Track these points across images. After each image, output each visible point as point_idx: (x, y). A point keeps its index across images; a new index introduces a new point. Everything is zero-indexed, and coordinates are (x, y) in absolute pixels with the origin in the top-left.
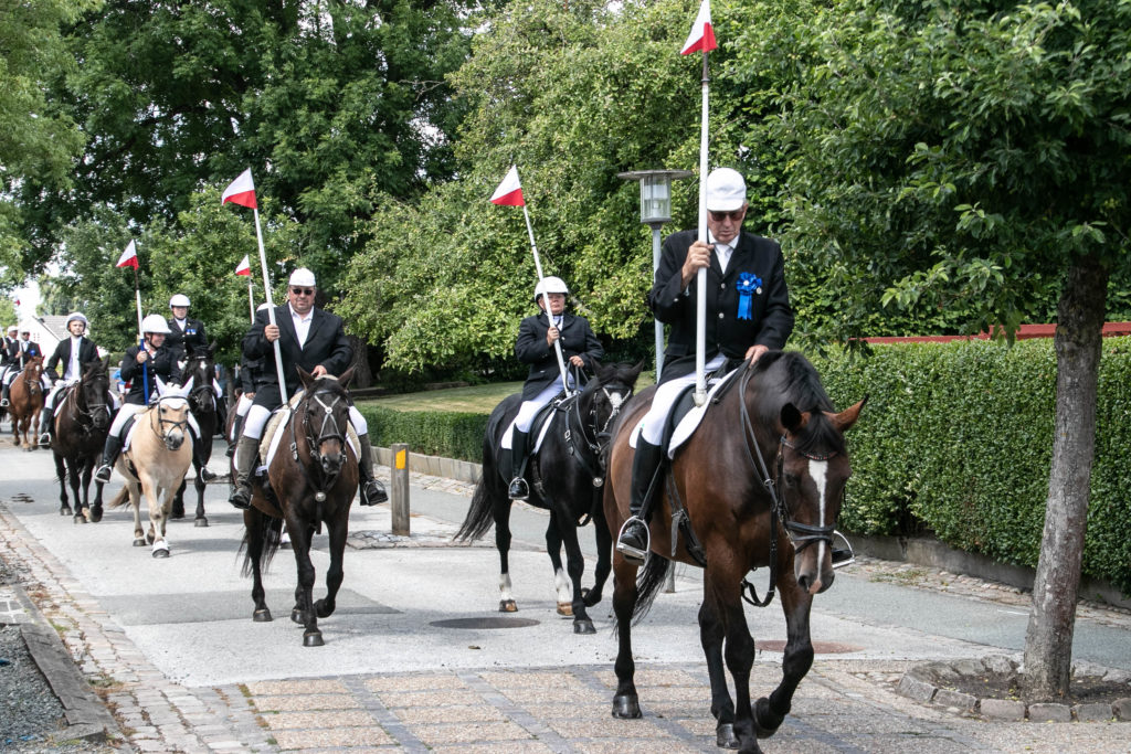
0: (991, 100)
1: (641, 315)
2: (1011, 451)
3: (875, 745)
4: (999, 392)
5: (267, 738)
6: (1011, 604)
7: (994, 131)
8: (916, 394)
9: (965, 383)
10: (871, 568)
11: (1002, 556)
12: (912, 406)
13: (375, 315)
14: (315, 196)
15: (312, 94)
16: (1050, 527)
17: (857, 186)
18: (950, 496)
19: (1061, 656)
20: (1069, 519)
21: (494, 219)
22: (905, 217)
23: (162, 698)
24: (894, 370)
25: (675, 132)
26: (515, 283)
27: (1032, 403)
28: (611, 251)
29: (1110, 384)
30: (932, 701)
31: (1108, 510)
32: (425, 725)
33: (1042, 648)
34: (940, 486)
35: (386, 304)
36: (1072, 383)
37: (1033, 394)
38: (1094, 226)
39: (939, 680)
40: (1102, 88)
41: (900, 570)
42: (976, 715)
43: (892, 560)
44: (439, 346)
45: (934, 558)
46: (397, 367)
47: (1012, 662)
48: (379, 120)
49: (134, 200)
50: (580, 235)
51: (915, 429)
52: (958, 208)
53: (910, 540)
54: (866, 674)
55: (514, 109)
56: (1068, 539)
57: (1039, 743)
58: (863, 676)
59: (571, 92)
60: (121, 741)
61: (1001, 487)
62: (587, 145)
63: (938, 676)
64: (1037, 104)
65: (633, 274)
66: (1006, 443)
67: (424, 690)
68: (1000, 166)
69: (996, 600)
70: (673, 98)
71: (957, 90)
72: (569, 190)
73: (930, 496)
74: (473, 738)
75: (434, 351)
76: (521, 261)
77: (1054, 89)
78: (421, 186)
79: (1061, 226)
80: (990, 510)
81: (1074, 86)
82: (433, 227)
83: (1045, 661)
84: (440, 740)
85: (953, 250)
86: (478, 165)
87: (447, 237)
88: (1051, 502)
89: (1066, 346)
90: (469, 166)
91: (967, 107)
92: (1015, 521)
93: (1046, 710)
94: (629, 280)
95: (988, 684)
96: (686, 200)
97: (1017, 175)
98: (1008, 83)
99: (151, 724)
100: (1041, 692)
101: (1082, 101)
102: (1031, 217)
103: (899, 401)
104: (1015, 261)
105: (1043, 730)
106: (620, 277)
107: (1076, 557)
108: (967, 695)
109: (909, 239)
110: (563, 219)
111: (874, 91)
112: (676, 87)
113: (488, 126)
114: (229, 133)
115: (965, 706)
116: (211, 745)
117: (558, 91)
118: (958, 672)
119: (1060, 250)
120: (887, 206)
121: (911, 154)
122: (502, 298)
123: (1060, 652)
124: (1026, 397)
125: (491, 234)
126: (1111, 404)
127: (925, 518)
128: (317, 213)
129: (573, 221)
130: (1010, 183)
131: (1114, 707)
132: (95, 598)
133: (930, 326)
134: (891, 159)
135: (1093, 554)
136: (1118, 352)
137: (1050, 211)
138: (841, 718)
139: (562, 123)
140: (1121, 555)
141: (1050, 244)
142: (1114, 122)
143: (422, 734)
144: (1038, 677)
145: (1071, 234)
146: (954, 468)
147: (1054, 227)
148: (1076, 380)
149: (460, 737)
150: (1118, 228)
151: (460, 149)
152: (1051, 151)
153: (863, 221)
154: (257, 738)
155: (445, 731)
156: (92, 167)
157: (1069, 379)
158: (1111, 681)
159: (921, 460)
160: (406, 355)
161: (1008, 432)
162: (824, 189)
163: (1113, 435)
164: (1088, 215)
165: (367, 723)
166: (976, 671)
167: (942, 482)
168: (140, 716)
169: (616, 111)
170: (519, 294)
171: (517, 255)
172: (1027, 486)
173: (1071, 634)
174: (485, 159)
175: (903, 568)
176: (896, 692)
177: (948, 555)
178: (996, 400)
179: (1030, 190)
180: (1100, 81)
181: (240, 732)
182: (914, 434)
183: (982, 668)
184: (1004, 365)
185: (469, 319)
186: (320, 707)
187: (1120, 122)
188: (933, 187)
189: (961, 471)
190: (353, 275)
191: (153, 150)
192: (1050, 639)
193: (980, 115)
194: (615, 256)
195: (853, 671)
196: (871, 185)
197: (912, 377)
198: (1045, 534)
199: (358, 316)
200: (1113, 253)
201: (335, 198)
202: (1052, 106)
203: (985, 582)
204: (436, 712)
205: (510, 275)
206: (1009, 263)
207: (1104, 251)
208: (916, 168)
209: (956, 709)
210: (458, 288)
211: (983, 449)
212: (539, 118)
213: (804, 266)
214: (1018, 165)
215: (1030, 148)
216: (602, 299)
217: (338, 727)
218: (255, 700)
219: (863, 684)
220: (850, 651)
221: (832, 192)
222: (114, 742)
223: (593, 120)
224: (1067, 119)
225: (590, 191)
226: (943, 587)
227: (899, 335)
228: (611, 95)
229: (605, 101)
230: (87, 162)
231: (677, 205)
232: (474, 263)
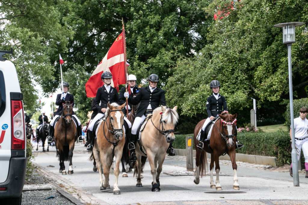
1: (281, 92)
13: (177, 100)
14: (153, 60)
15: (151, 22)
21: (222, 59)
26: (231, 82)
28: (268, 69)
35: (181, 95)
44: (202, 106)
46: (186, 115)
48: (177, 31)
49: (87, 65)
50: (256, 63)
59: (253, 7)
65: (278, 76)
75: (200, 108)
76: (233, 74)
82: (199, 66)
86: (216, 41)
90: (212, 42)
94: (276, 78)
106: (272, 78)
110: (249, 57)
112: (295, 3)
122: (226, 88)
125: (222, 64)
128: (154, 66)
129: (253, 58)
132: (81, 187)
139: (249, 19)
151: (209, 37)
156: (72, 53)
160: (189, 110)
169: (271, 13)
170: (232, 86)
171: (231, 72)
174: (218, 39)
190: (169, 85)
191: (94, 46)
194: (270, 70)
199: (171, 100)
201: (161, 61)
205: (229, 79)
216: (265, 87)
223: (262, 17)
228: (269, 7)
229: (266, 9)
230: (71, 51)
231: (295, 49)
232: (215, 75)
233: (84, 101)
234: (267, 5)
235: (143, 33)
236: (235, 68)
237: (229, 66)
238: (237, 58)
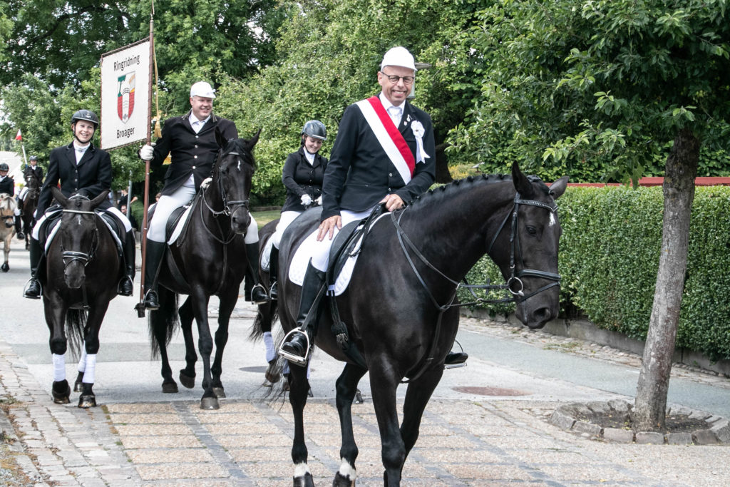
0: (619, 21)
2: (640, 263)
3: (528, 456)
4: (633, 222)
5: (116, 441)
6: (636, 366)
7: (622, 42)
8: (579, 222)
9: (611, 215)
10: (545, 340)
11: (632, 334)
12: (576, 230)
14: (176, 78)
16: (656, 313)
17: (531, 77)
18: (599, 292)
19: (660, 400)
20: (668, 309)
21: (300, 94)
22: (564, 99)
23: (47, 413)
24: (565, 205)
25: (426, 37)
27: (655, 230)
29: (707, 218)
30: (572, 428)
31: (702, 304)
32: (225, 435)
33: (648, 395)
34: (593, 285)
36: (674, 215)
37: (656, 224)
38: (688, 109)
39: (578, 415)
40: (696, 14)
41: (564, 342)
42: (600, 439)
43: (559, 335)
44: (260, 180)
45: (588, 335)
47: (629, 404)
48: (225, 22)
49: (54, 72)
51: (577, 246)
52: (596, 94)
53: (572, 321)
54: (530, 410)
55: (317, 17)
56: (667, 321)
57: (639, 457)
58: (528, 411)
59: (354, 7)
60: (14, 440)
61: (633, 287)
62: (364, 44)
63: (578, 413)
64: (652, 25)
66: (637, 257)
67: (228, 413)
68: (625, 67)
69: (626, 363)
70: (424, 13)
71: (597, 13)
72: (353, 75)
73: (585, 292)
74: (256, 445)
75: (256, 184)
77: (663, 15)
78: (253, 69)
79: (666, 108)
80: (625, 302)
81: (677, 12)
82: (260, 98)
83: (649, 404)
84: (234, 446)
85: (595, 123)
86: (291, 55)
87: (269, 105)
88: (656, 296)
89: (671, 191)
90: (285, 55)
91: (603, 25)
92: (641, 310)
93: (647, 436)
95: (611, 419)
96: (431, 84)
97: (637, 72)
98: (631, 10)
99: (37, 430)
100: (645, 425)
101: (681, 23)
102: (647, 102)
103: (568, 227)
104: (634, 131)
105: (643, 449)
107: (672, 334)
108: (596, 425)
109: (565, 115)
110: (347, 95)
111: (542, 12)
112: (427, 6)
113: (300, 28)
114: (121, 27)
115: (593, 432)
116: (77, 445)
117: (346, 5)
118: (592, 410)
119: (665, 124)
120: (551, 91)
121: (568, 56)
123: (660, 397)
124: (651, 226)
125: (298, 103)
126: (707, 232)
127: (582, 307)
129: (355, 97)
130: (633, 78)
131: (693, 436)
132: (10, 345)
133: (596, 177)
134: (556, 59)
135: (691, 333)
136: (714, 196)
137: (660, 98)
138: (508, 439)
139: (348, 28)
140: (710, 334)
141: (659, 121)
142: (704, 38)
143: (222, 441)
144: (644, 414)
145: (671, 115)
146: (602, 273)
147: (662, 109)
148: (676, 214)
149: (248, 444)
150: (705, 111)
151: (280, 44)
152: (660, 57)
153: (536, 101)
154: (110, 441)
155: (238, 439)
156: (23, 47)
157: (671, 213)
158: (694, 419)
159: (580, 267)
161: (638, 249)
162: (510, 78)
163: (708, 253)
164: (685, 101)
165: (186, 433)
166: (604, 410)
167: (594, 283)
168: (30, 424)
169: (386, 21)
172: (650, 286)
173: (667, 386)
174: (296, 51)
175: (566, 341)
176: (548, 422)
177: (597, 332)
178: (632, 228)
179: (645, 83)
180: (695, 9)
181: (98, 436)
182: (576, 249)
183: (608, 408)
184: (637, 204)
185: (281, 162)
186: (156, 422)
187: (708, 38)
188: (579, 79)
189: (607, 275)
191: (67, 37)
192: (653, 389)
193: (612, 31)
195: (521, 407)
196: (541, 77)
197: (576, 210)
198: (652, 318)
200: (701, 128)
201: (189, 79)
202: (662, 26)
203: (621, 351)
204: (234, 427)
206: (630, 133)
207: (695, 127)
208: (572, 66)
209: (587, 435)
210: (274, 141)
211: (621, 261)
212: (334, 24)
213: (497, 131)
214: (637, 65)
215: (646, 54)
217: (166, 435)
218: (111, 416)
219: (527, 416)
220: (523, 395)
221: (515, 81)
222: (9, 440)
223: (369, 27)
224: (671, 36)
225: (367, 76)
226: (592, 354)
227: (575, 182)
228: (382, 9)
229: (378, 13)
230: (20, 43)
231: (425, 88)
232: (285, 124)
233: (43, 145)
234: (379, 5)
235: (161, 22)
236: (323, 112)
237: (311, 108)
238: (326, 95)
